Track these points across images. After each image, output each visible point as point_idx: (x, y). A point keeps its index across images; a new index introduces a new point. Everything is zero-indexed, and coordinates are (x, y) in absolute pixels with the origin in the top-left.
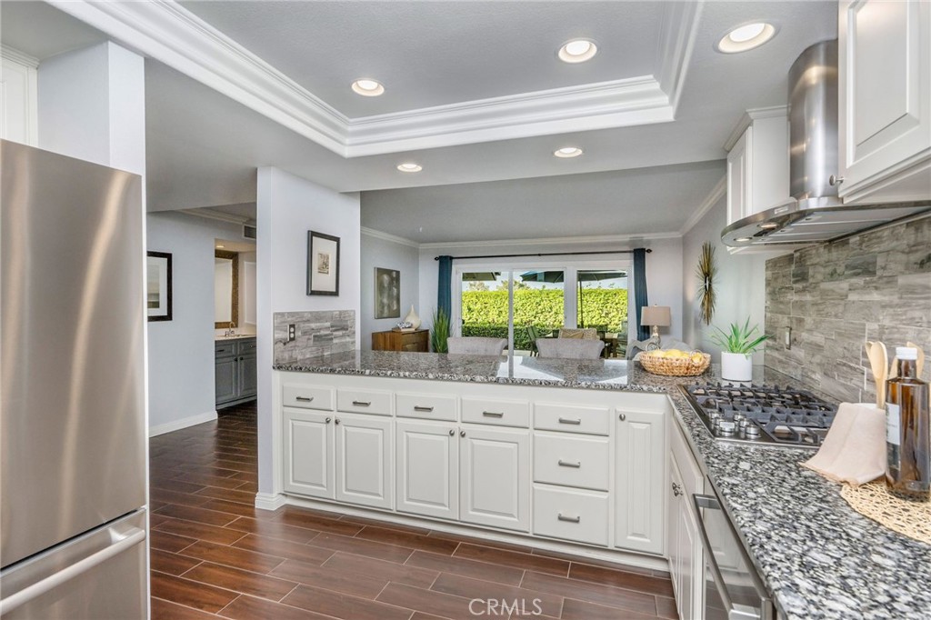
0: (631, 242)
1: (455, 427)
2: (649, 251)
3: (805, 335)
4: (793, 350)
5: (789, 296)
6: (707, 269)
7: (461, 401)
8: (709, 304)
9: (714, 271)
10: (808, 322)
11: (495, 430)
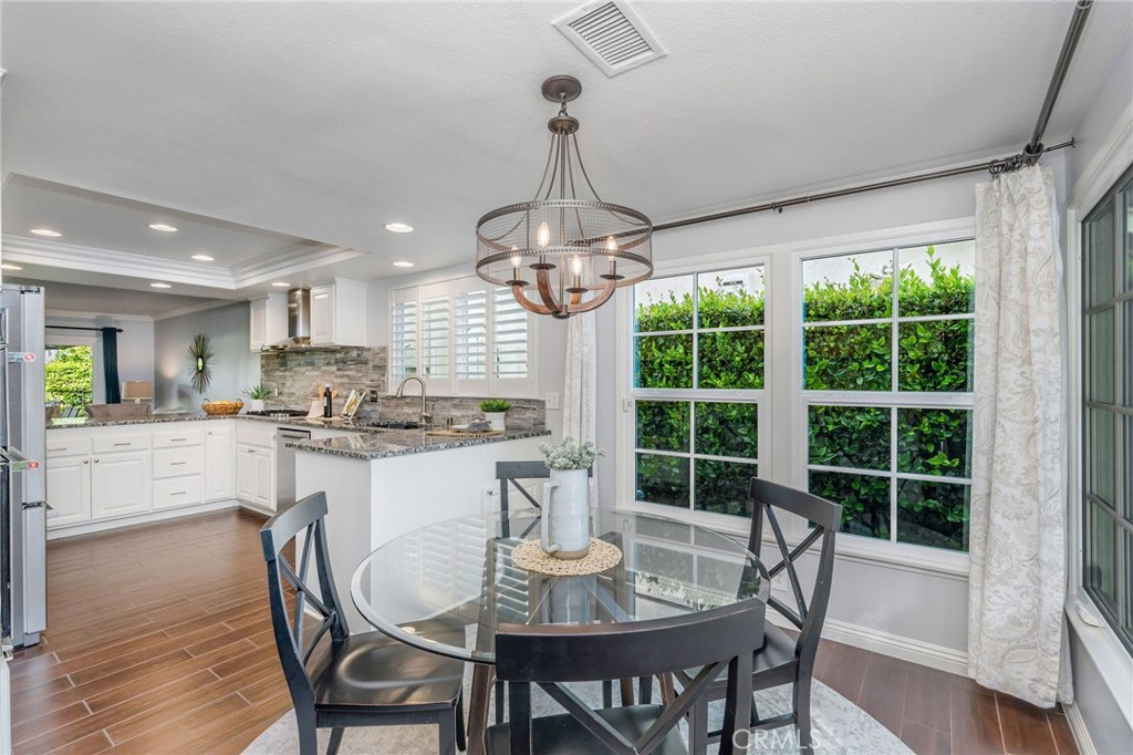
1: (87, 458)
2: (121, 330)
3: (286, 391)
4: (280, 398)
5: (277, 373)
6: (201, 353)
7: (92, 440)
8: (202, 377)
9: (209, 356)
10: (288, 384)
11: (123, 454)
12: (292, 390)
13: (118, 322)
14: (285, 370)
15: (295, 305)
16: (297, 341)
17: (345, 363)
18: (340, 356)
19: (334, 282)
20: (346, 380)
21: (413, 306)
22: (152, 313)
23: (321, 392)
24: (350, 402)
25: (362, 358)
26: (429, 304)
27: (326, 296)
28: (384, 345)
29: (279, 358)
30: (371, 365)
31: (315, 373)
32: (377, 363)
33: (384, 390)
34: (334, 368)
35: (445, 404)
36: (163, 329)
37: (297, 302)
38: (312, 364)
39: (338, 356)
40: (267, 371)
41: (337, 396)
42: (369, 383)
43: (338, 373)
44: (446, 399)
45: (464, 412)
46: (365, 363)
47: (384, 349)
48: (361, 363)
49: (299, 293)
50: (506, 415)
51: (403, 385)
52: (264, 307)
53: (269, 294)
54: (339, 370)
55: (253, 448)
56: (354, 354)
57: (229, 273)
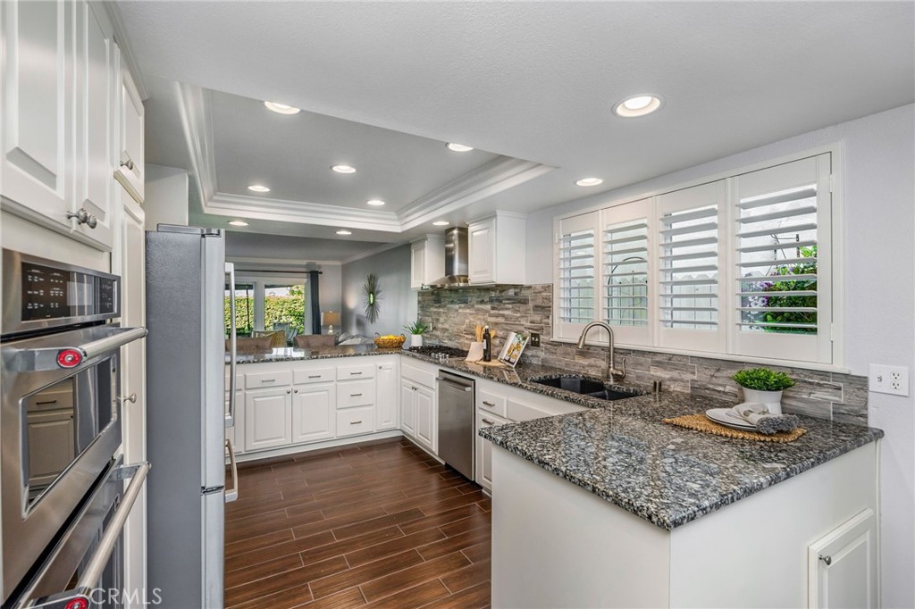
0: (307, 266)
1: (289, 389)
2: (321, 273)
3: (440, 326)
4: (435, 332)
5: (432, 309)
6: (372, 290)
7: (293, 372)
8: (372, 310)
9: (378, 292)
10: (442, 320)
11: (314, 386)
12: (446, 326)
13: (320, 266)
14: (439, 307)
15: (452, 245)
16: (452, 279)
17: (501, 301)
18: (496, 294)
19: (495, 216)
20: (501, 320)
21: (590, 235)
22: (340, 259)
23: (479, 333)
24: (512, 346)
25: (520, 297)
26: (612, 232)
27: (486, 231)
28: (548, 282)
29: (434, 296)
30: (531, 305)
31: (468, 311)
32: (539, 302)
33: (548, 334)
34: (488, 307)
35: (642, 359)
36: (347, 271)
37: (454, 240)
38: (465, 302)
39: (493, 294)
40: (423, 306)
41: (495, 337)
42: (529, 324)
43: (492, 312)
44: (643, 353)
45: (675, 374)
46: (525, 302)
47: (549, 288)
48: (520, 302)
49: (455, 232)
50: (784, 397)
51: (585, 333)
52: (423, 247)
53: (428, 236)
54: (493, 308)
55: (416, 386)
56: (511, 292)
57: (396, 217)
